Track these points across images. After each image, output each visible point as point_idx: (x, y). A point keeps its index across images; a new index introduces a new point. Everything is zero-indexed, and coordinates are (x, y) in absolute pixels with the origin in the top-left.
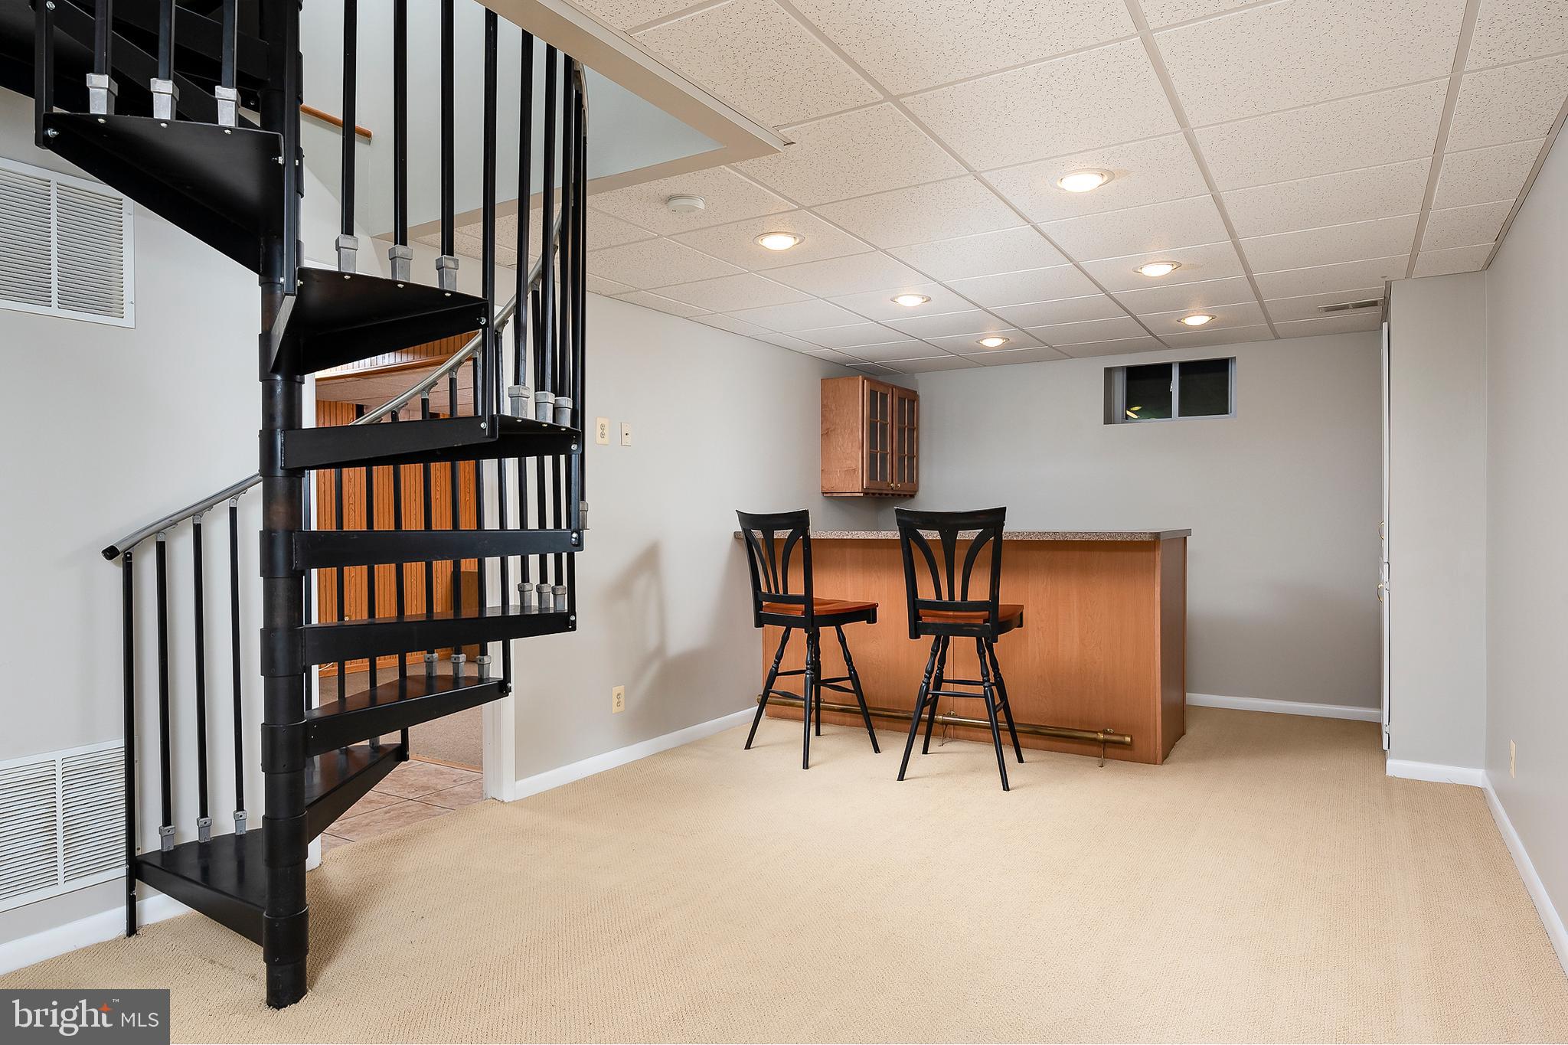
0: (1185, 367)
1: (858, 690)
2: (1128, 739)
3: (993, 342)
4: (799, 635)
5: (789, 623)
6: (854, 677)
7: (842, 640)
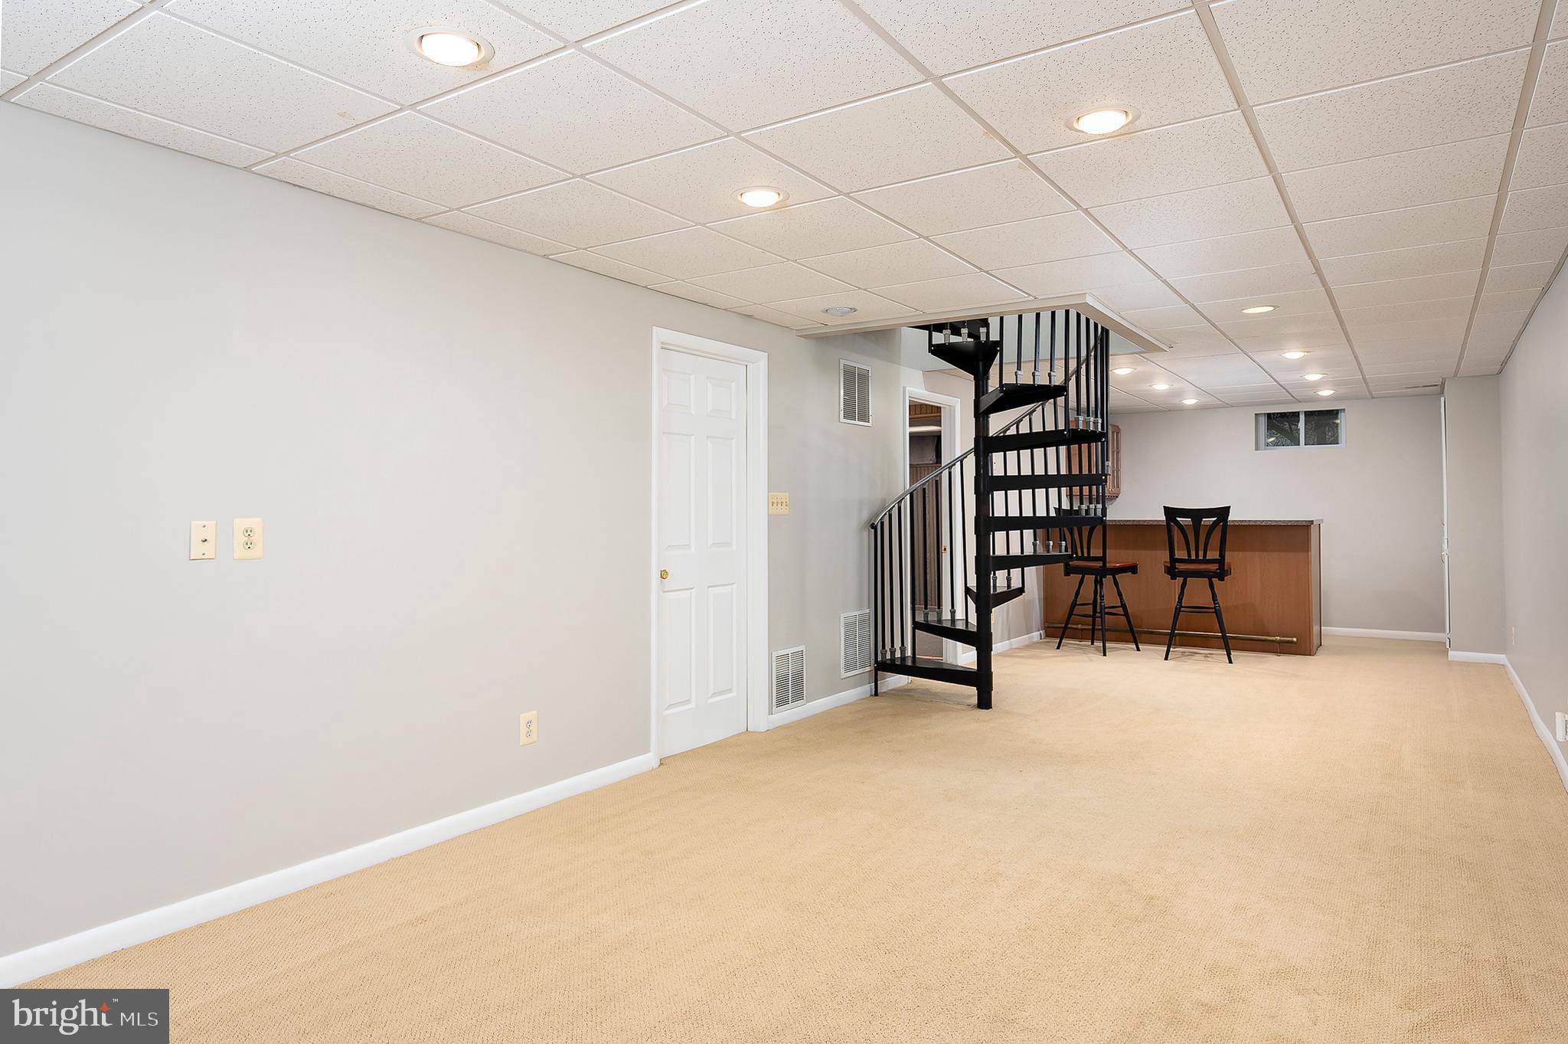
0: (1308, 414)
1: (1126, 614)
2: (1295, 639)
3: (1190, 402)
4: (1090, 579)
5: (1083, 571)
6: (1124, 606)
7: (1116, 583)
